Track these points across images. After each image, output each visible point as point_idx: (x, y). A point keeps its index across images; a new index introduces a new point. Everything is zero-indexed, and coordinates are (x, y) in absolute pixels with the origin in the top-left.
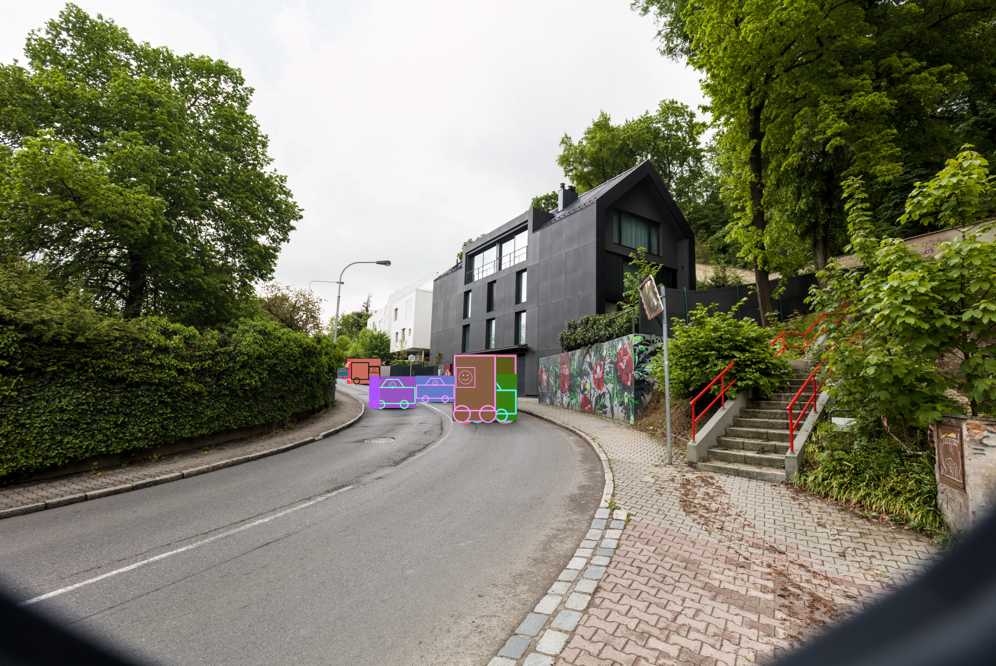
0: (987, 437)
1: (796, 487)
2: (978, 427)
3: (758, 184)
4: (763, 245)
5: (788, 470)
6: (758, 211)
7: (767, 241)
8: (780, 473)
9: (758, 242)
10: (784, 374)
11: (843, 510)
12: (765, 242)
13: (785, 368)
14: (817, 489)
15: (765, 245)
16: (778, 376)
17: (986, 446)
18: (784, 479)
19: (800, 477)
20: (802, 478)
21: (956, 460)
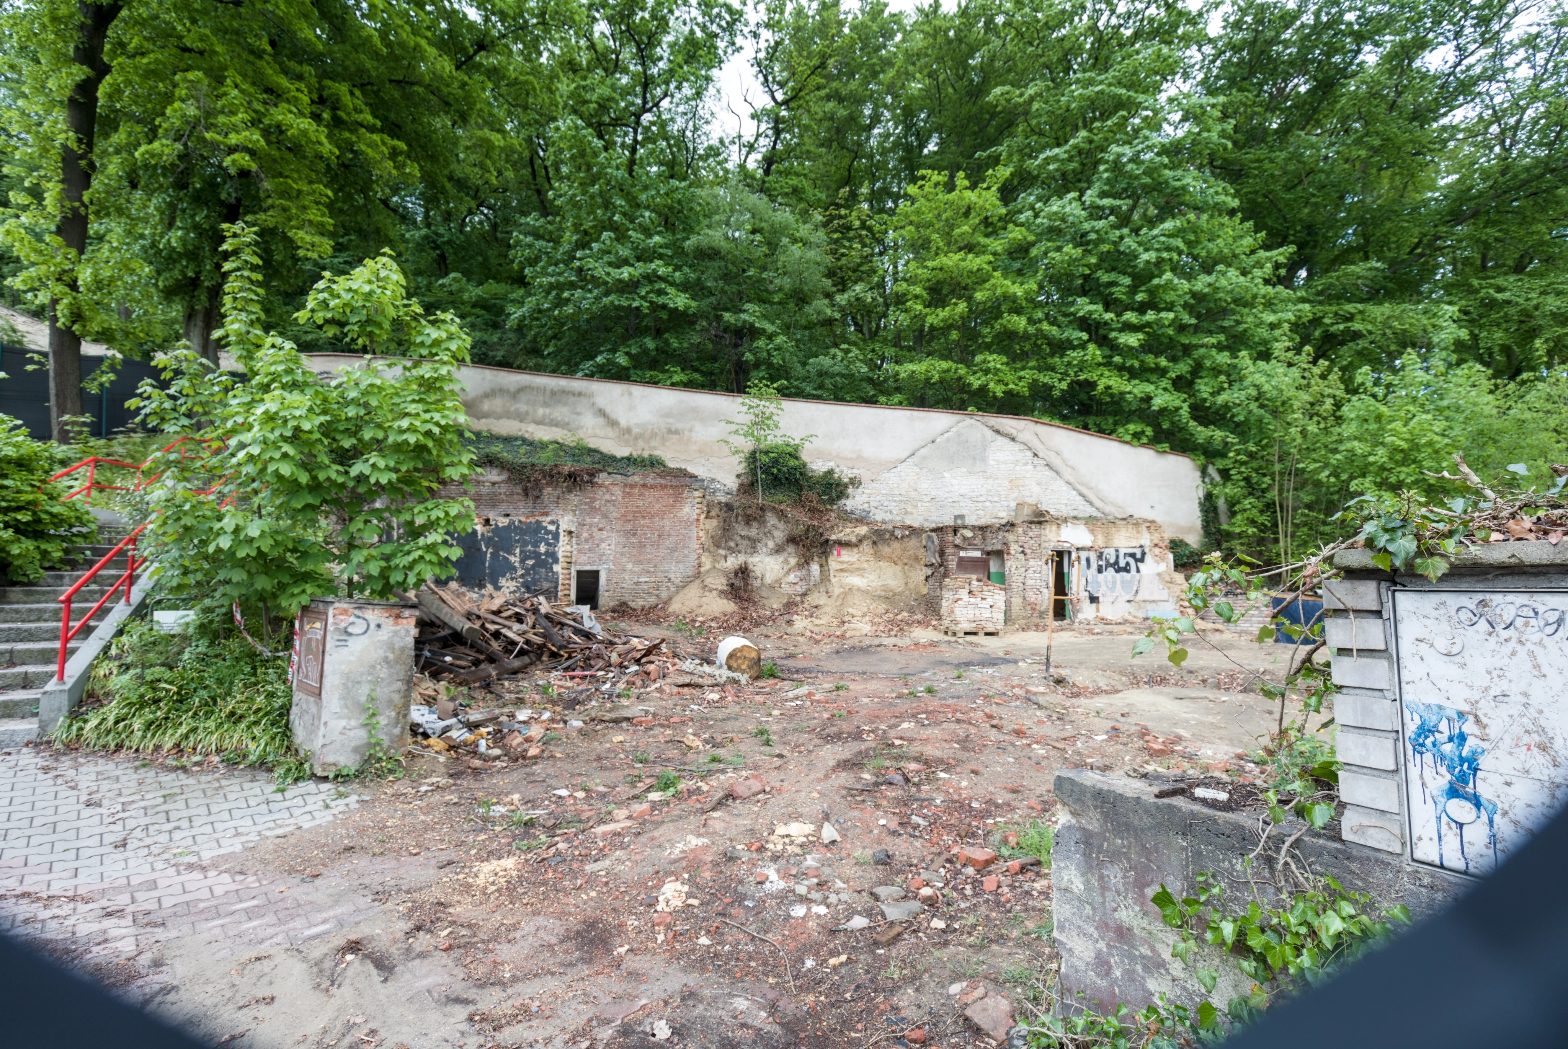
0: (353, 623)
1: (58, 745)
2: (345, 612)
3: (82, 157)
4: (75, 281)
5: (44, 717)
6: (75, 210)
7: (85, 275)
8: (27, 727)
9: (64, 271)
10: (80, 535)
11: (144, 766)
12: (81, 277)
13: (83, 525)
14: (102, 742)
15: (80, 283)
16: (63, 539)
17: (350, 634)
18: (33, 737)
19: (70, 725)
20: (75, 728)
21: (316, 659)
